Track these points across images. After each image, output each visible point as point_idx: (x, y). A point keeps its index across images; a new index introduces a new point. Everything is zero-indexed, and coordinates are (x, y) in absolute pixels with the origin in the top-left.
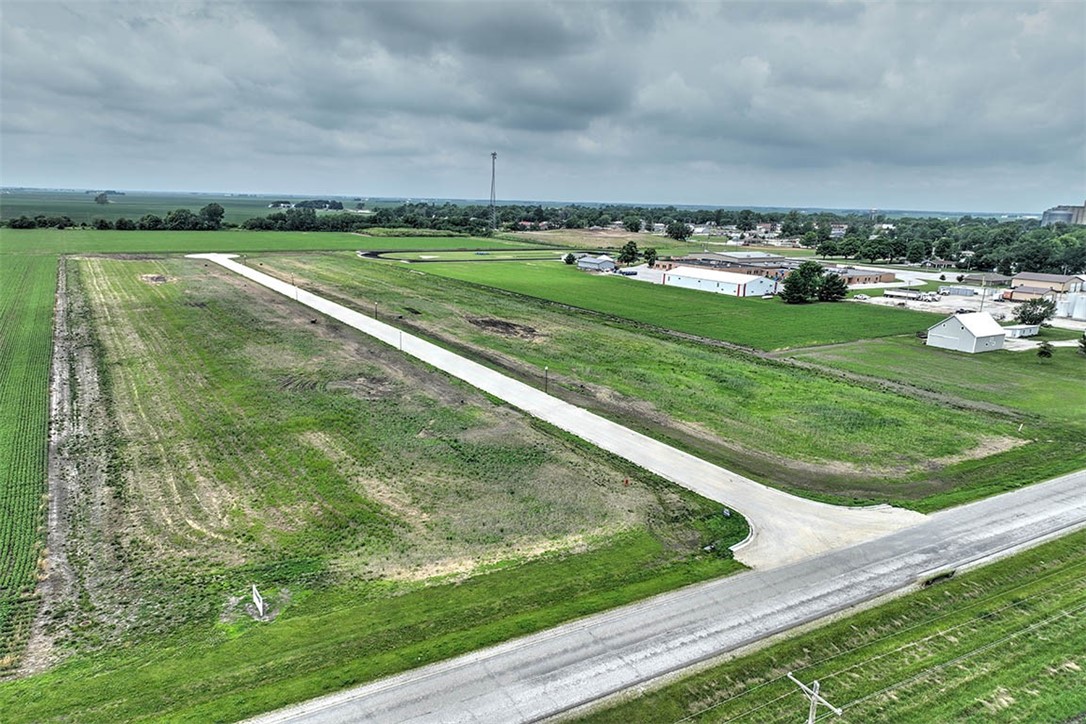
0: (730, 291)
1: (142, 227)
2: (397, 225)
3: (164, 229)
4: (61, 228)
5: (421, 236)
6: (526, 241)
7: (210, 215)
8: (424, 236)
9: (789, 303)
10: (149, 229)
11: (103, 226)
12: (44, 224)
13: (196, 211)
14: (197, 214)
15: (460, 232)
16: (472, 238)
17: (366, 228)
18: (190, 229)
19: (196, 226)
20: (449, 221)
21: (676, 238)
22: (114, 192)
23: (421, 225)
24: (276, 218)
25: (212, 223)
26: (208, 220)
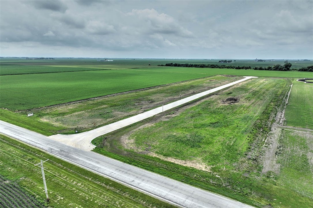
1: (266, 69)
3: (271, 70)
4: (246, 69)
11: (256, 69)
14: (283, 66)
18: (279, 70)
19: (281, 69)
22: (307, 60)
24: (309, 68)
25: (286, 69)
26: (285, 68)
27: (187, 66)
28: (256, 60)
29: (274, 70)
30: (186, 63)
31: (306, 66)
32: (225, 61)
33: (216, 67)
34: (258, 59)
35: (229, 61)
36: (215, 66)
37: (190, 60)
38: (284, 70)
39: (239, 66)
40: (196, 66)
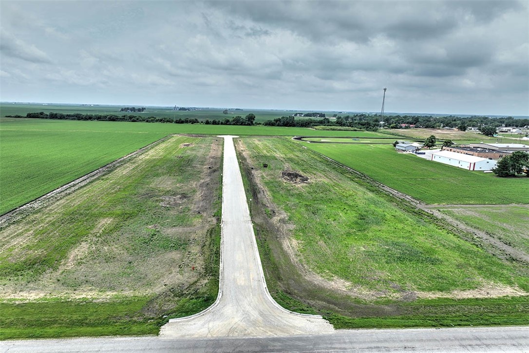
0: (465, 166)
1: (222, 124)
2: (332, 124)
3: (230, 124)
4: (192, 123)
5: (340, 130)
6: (393, 134)
7: (249, 119)
8: (342, 130)
9: (498, 176)
10: (224, 124)
11: (207, 123)
12: (187, 122)
13: (244, 117)
14: (244, 118)
15: (361, 128)
16: (367, 132)
17: (316, 126)
18: (240, 125)
19: (243, 124)
20: (359, 123)
21: (487, 135)
23: (344, 125)
24: (276, 121)
25: (250, 122)
26: (248, 121)
27: (79, 117)
28: (175, 107)
29: (234, 124)
30: (76, 113)
31: (272, 119)
32: (133, 109)
33: (140, 121)
34: (178, 107)
35: (139, 110)
36: (138, 119)
37: (52, 106)
38: (247, 125)
39: (180, 119)
40: (99, 118)
